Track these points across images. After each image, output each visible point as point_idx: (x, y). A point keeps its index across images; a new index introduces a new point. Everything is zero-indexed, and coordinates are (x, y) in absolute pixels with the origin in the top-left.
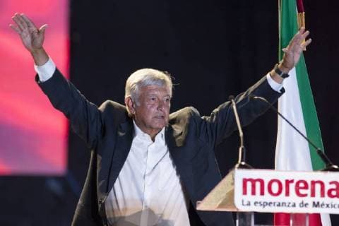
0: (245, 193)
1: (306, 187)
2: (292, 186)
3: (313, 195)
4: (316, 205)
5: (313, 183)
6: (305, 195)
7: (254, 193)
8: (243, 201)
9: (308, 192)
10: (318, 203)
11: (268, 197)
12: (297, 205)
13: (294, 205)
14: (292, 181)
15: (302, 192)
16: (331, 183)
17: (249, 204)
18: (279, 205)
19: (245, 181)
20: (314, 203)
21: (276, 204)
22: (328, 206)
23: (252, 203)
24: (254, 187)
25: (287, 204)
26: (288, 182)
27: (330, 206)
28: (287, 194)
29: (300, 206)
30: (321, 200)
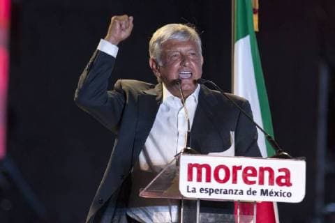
0: (190, 179)
1: (254, 174)
2: (240, 173)
3: (261, 182)
4: (264, 193)
5: (262, 170)
6: (253, 183)
7: (199, 179)
8: (188, 187)
9: (256, 179)
10: (267, 190)
11: (214, 184)
12: (245, 193)
13: (242, 193)
14: (240, 168)
15: (250, 179)
16: (280, 170)
17: (194, 191)
18: (225, 192)
19: (190, 167)
20: (262, 190)
21: (223, 191)
22: (276, 194)
23: (198, 190)
24: (199, 173)
25: (234, 192)
26: (236, 169)
27: (279, 194)
28: (235, 181)
29: (248, 194)
30: (270, 188)
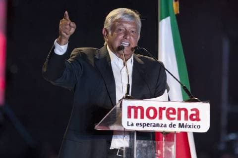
0: (129, 116)
1: (174, 113)
2: (164, 112)
3: (179, 118)
4: (181, 126)
5: (180, 110)
6: (174, 119)
7: (136, 117)
8: (128, 122)
9: (176, 116)
10: (183, 124)
11: (146, 120)
12: (168, 126)
13: (165, 126)
14: (164, 109)
15: (171, 116)
16: (192, 110)
17: (132, 125)
18: (154, 126)
19: (130, 108)
20: (180, 124)
21: (152, 125)
22: (190, 126)
23: (135, 125)
24: (136, 112)
25: (160, 125)
26: (161, 109)
27: (191, 126)
28: (161, 118)
29: (170, 127)
30: (185, 122)
